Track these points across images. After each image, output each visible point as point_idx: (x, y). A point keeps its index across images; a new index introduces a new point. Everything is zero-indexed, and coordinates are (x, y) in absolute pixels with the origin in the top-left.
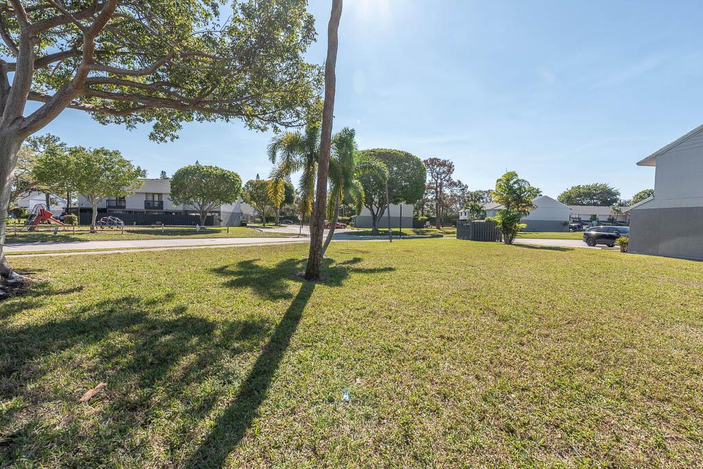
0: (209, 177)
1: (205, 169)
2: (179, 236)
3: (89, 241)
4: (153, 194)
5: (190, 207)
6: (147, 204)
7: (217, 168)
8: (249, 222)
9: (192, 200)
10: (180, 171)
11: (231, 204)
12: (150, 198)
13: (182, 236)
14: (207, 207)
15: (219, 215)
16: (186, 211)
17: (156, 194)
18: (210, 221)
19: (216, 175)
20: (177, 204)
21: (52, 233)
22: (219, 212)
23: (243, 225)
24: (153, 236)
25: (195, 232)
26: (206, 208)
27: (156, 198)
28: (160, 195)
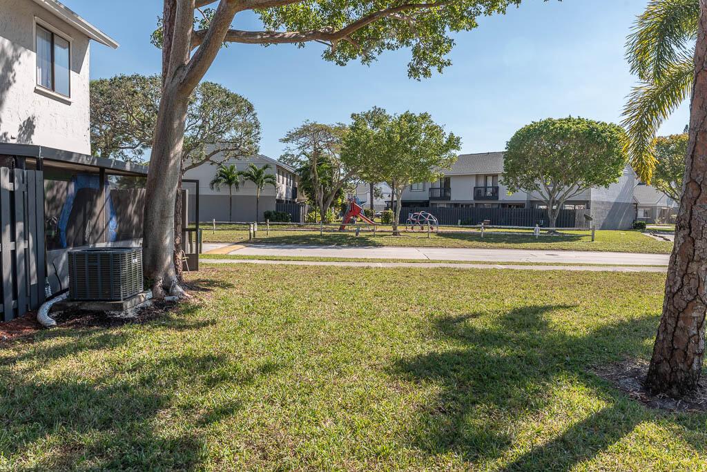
0: (563, 137)
1: (557, 125)
2: (504, 244)
3: (383, 246)
4: (486, 176)
5: (536, 195)
6: (478, 193)
7: (580, 120)
8: (657, 220)
9: (537, 181)
10: (517, 133)
11: (607, 186)
12: (481, 183)
13: (509, 245)
14: (562, 193)
15: (588, 208)
16: (532, 202)
17: (490, 175)
18: (567, 219)
19: (576, 133)
20: (513, 190)
21: (354, 234)
22: (587, 203)
23: (639, 226)
24: (465, 242)
25: (533, 239)
26: (558, 196)
27: (490, 183)
28: (495, 176)
